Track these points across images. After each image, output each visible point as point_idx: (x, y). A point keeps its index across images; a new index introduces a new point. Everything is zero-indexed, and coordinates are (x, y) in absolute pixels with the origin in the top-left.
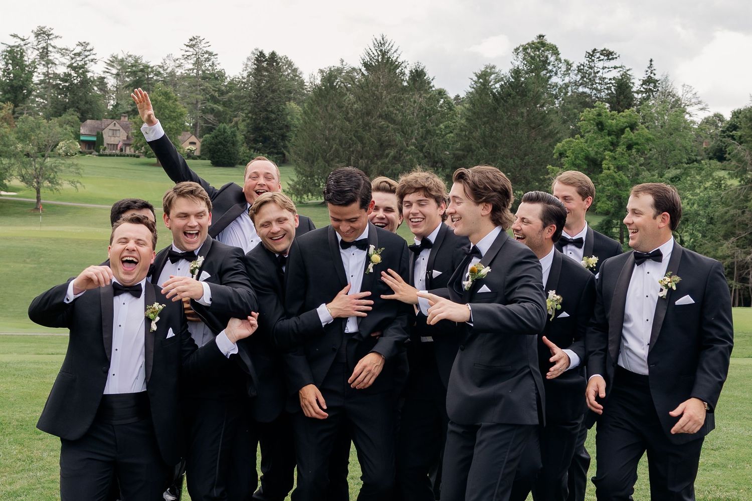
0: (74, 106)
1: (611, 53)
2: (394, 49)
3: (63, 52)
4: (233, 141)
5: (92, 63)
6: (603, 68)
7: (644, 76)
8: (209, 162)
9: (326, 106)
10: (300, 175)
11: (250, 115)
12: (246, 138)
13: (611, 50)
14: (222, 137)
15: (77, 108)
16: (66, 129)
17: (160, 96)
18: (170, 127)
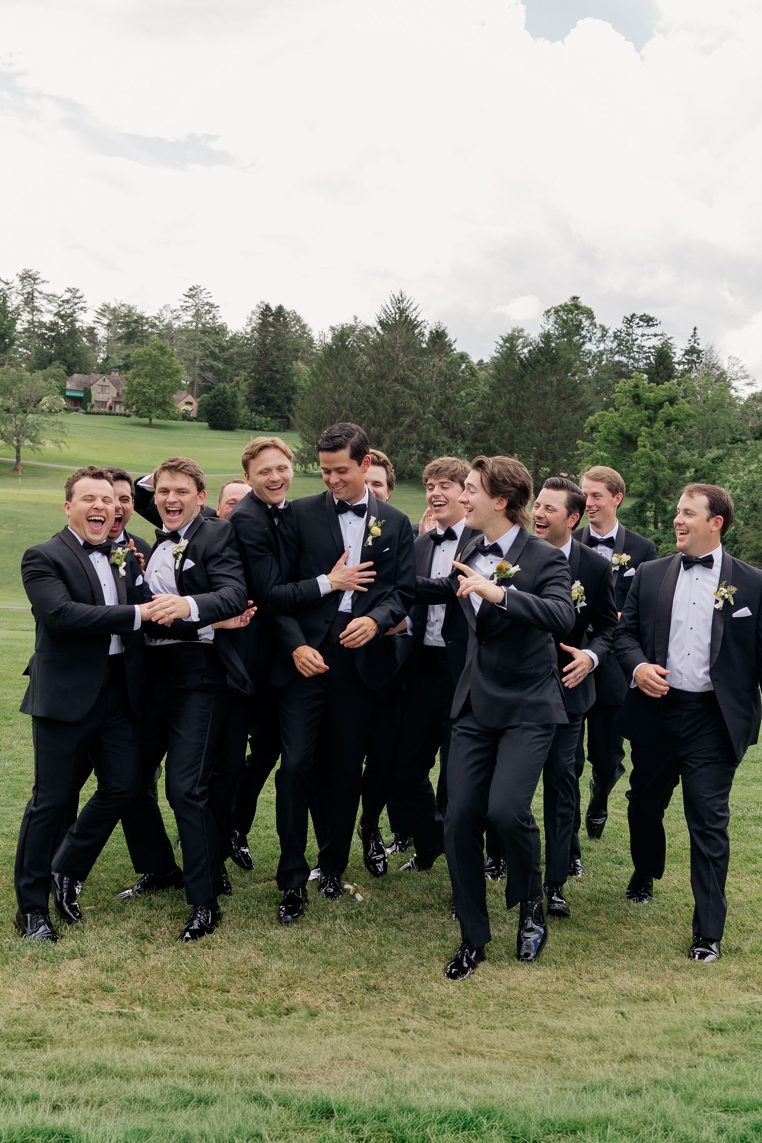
0: (60, 359)
1: (651, 319)
2: (413, 307)
3: (50, 298)
4: (234, 402)
5: (82, 312)
6: (643, 336)
7: (686, 346)
8: (207, 424)
9: (337, 367)
10: (306, 443)
11: (253, 374)
12: (247, 399)
13: (652, 316)
14: (221, 397)
15: (64, 360)
16: (51, 383)
17: (155, 350)
18: (164, 385)
